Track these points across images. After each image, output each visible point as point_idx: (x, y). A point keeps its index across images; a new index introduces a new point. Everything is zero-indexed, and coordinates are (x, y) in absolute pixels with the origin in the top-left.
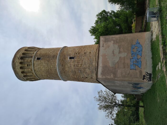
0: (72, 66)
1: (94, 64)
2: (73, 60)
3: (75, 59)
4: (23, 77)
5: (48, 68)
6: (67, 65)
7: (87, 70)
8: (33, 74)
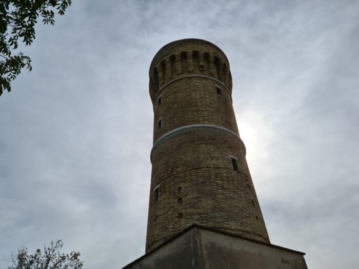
0: (214, 162)
1: (233, 225)
2: (231, 167)
3: (234, 173)
4: (171, 54)
5: (199, 104)
6: (214, 151)
7: (210, 202)
8: (178, 74)
